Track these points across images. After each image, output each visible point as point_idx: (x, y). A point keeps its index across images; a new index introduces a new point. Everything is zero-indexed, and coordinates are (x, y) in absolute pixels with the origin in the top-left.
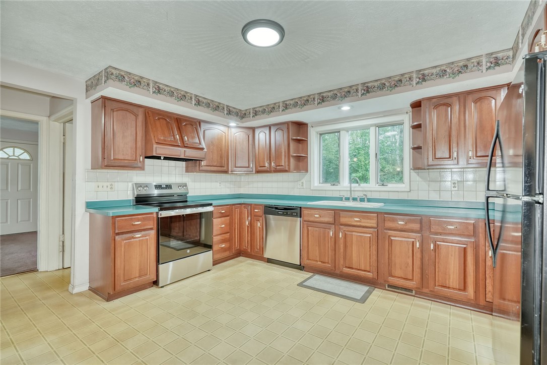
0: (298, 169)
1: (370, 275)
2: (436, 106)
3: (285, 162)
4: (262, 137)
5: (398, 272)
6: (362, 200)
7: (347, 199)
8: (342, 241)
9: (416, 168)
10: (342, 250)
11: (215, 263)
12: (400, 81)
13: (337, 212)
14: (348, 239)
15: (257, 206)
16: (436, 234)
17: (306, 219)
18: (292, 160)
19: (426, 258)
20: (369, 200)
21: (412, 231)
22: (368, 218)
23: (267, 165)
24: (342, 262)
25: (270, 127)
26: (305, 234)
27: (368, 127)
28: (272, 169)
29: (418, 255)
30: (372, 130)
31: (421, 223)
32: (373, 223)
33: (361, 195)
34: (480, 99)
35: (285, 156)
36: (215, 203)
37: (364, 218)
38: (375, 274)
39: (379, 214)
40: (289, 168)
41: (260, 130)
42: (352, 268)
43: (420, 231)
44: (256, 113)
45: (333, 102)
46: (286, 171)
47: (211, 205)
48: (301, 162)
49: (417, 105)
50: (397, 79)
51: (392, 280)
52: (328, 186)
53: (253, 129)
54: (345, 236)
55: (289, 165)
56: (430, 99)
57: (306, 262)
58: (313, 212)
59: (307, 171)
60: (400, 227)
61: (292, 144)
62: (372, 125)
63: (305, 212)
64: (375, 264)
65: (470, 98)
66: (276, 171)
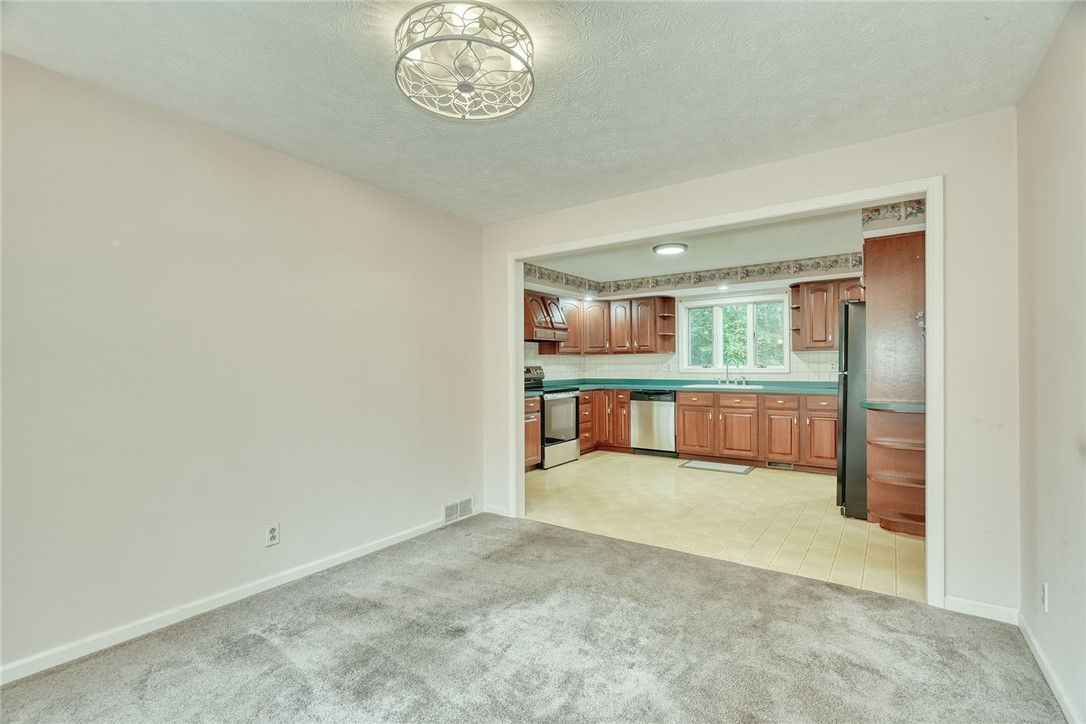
0: (664, 350)
1: (750, 454)
2: (814, 291)
3: (651, 342)
4: (619, 312)
5: (777, 448)
6: (740, 383)
7: (724, 382)
8: (722, 423)
9: (796, 348)
10: (722, 433)
11: (583, 452)
12: (779, 268)
13: (716, 394)
14: (728, 421)
15: (620, 391)
16: (812, 410)
17: (681, 402)
18: (659, 339)
19: (803, 432)
20: (747, 383)
21: (791, 409)
22: (749, 399)
23: (628, 345)
24: (722, 444)
25: (631, 301)
26: (681, 420)
27: (745, 304)
28: (635, 350)
29: (796, 430)
30: (750, 308)
31: (799, 401)
32: (753, 403)
33: (739, 378)
34: (852, 287)
35: (651, 335)
36: (582, 387)
37: (745, 399)
38: (756, 452)
39: (758, 394)
40: (656, 349)
41: (617, 304)
42: (732, 449)
43: (798, 409)
44: (618, 288)
45: (711, 282)
46: (652, 352)
47: (578, 389)
48: (668, 341)
49: (795, 287)
50: (776, 266)
51: (772, 457)
52: (699, 368)
53: (609, 303)
54: (725, 418)
55: (655, 345)
56: (807, 283)
57: (682, 448)
58: (690, 395)
59: (674, 351)
60: (779, 406)
61: (659, 321)
62: (749, 303)
63: (680, 396)
64: (755, 443)
65: (843, 285)
66: (639, 352)
